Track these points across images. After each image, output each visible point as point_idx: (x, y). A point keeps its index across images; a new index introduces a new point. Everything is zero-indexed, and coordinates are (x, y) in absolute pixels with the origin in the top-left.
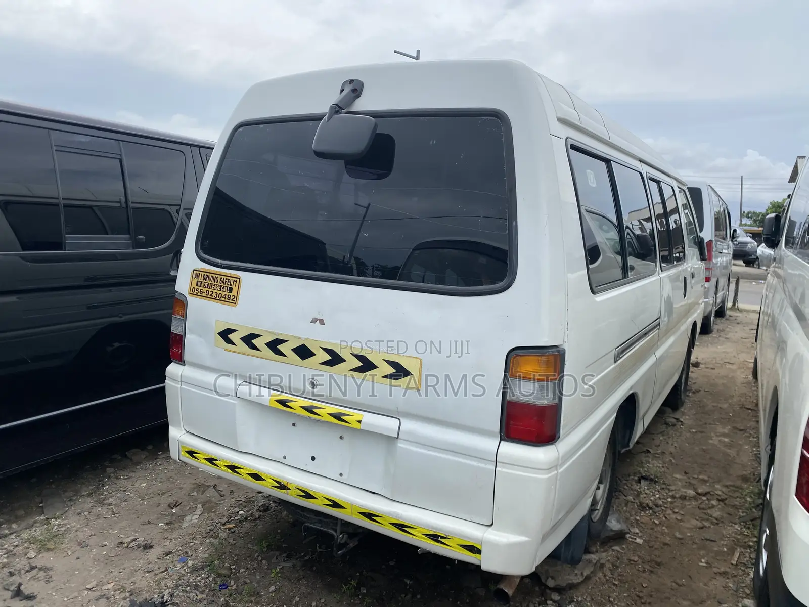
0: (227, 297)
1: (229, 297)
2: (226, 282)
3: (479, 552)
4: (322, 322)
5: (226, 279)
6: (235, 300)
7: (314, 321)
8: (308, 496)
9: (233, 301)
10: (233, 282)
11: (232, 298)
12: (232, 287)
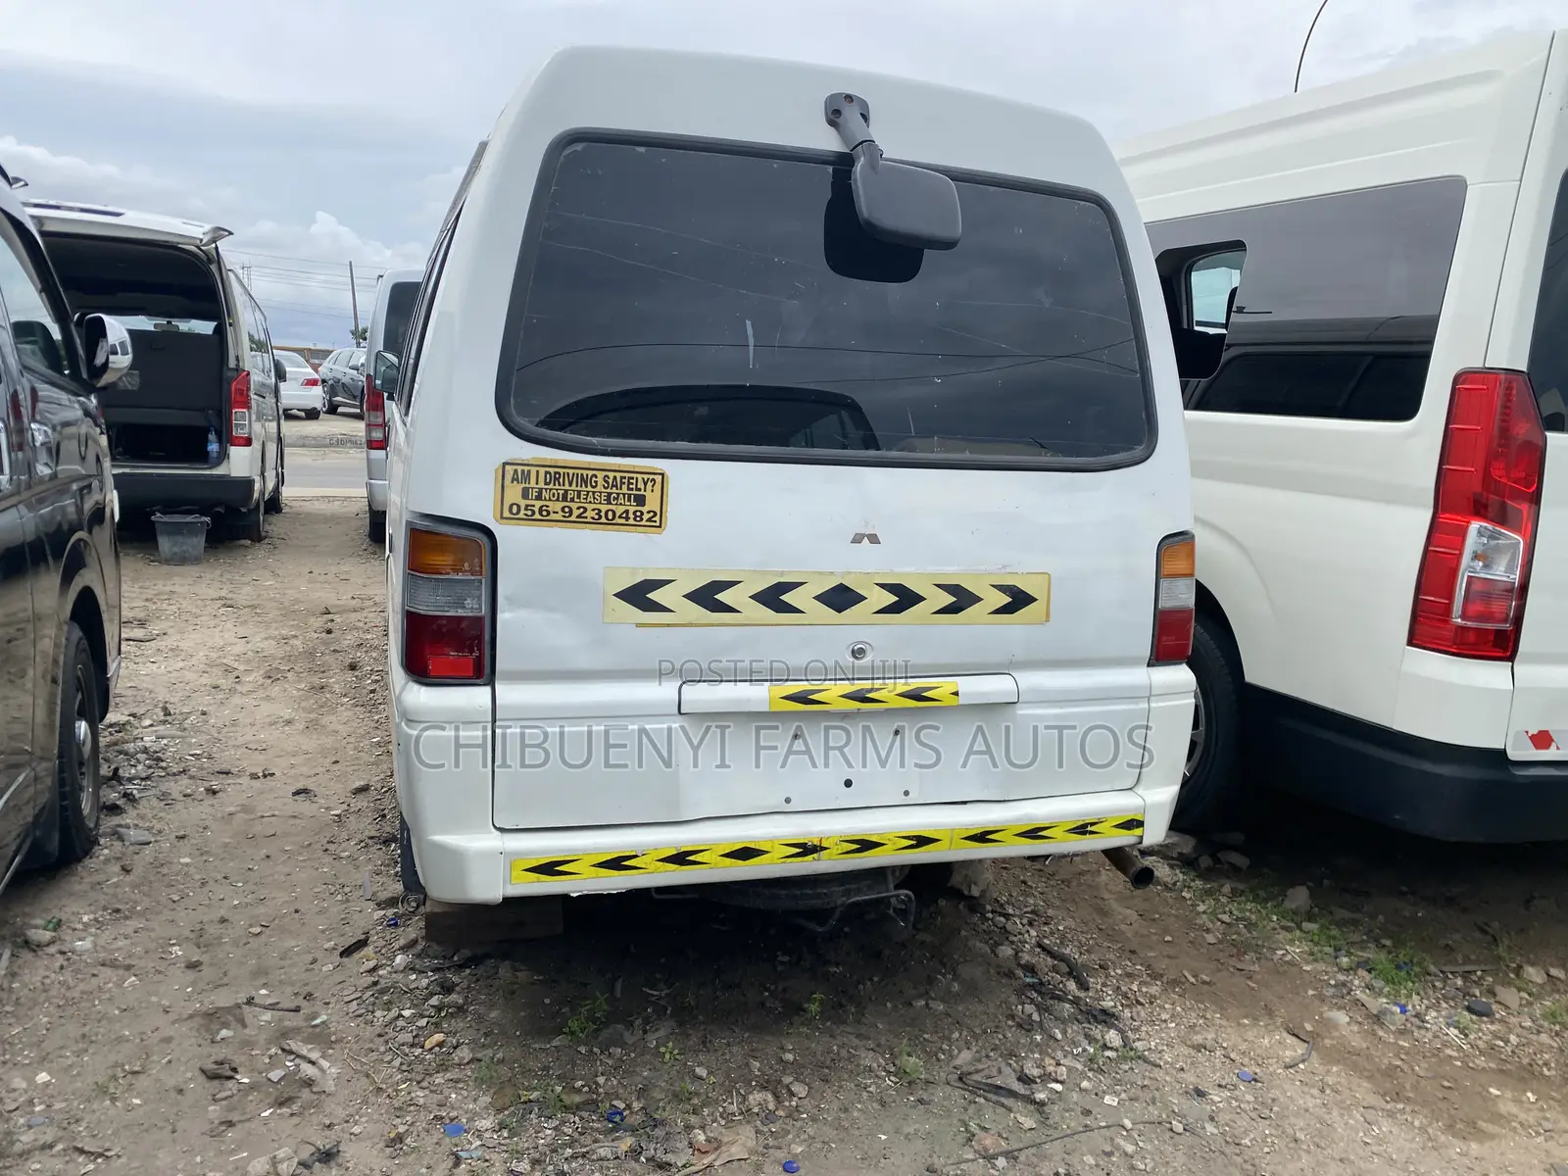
0: (631, 516)
1: (639, 516)
2: (622, 483)
3: (1140, 824)
4: (874, 539)
5: (622, 478)
6: (657, 518)
7: (857, 539)
8: (865, 845)
9: (656, 521)
10: (645, 484)
11: (646, 516)
12: (642, 492)
